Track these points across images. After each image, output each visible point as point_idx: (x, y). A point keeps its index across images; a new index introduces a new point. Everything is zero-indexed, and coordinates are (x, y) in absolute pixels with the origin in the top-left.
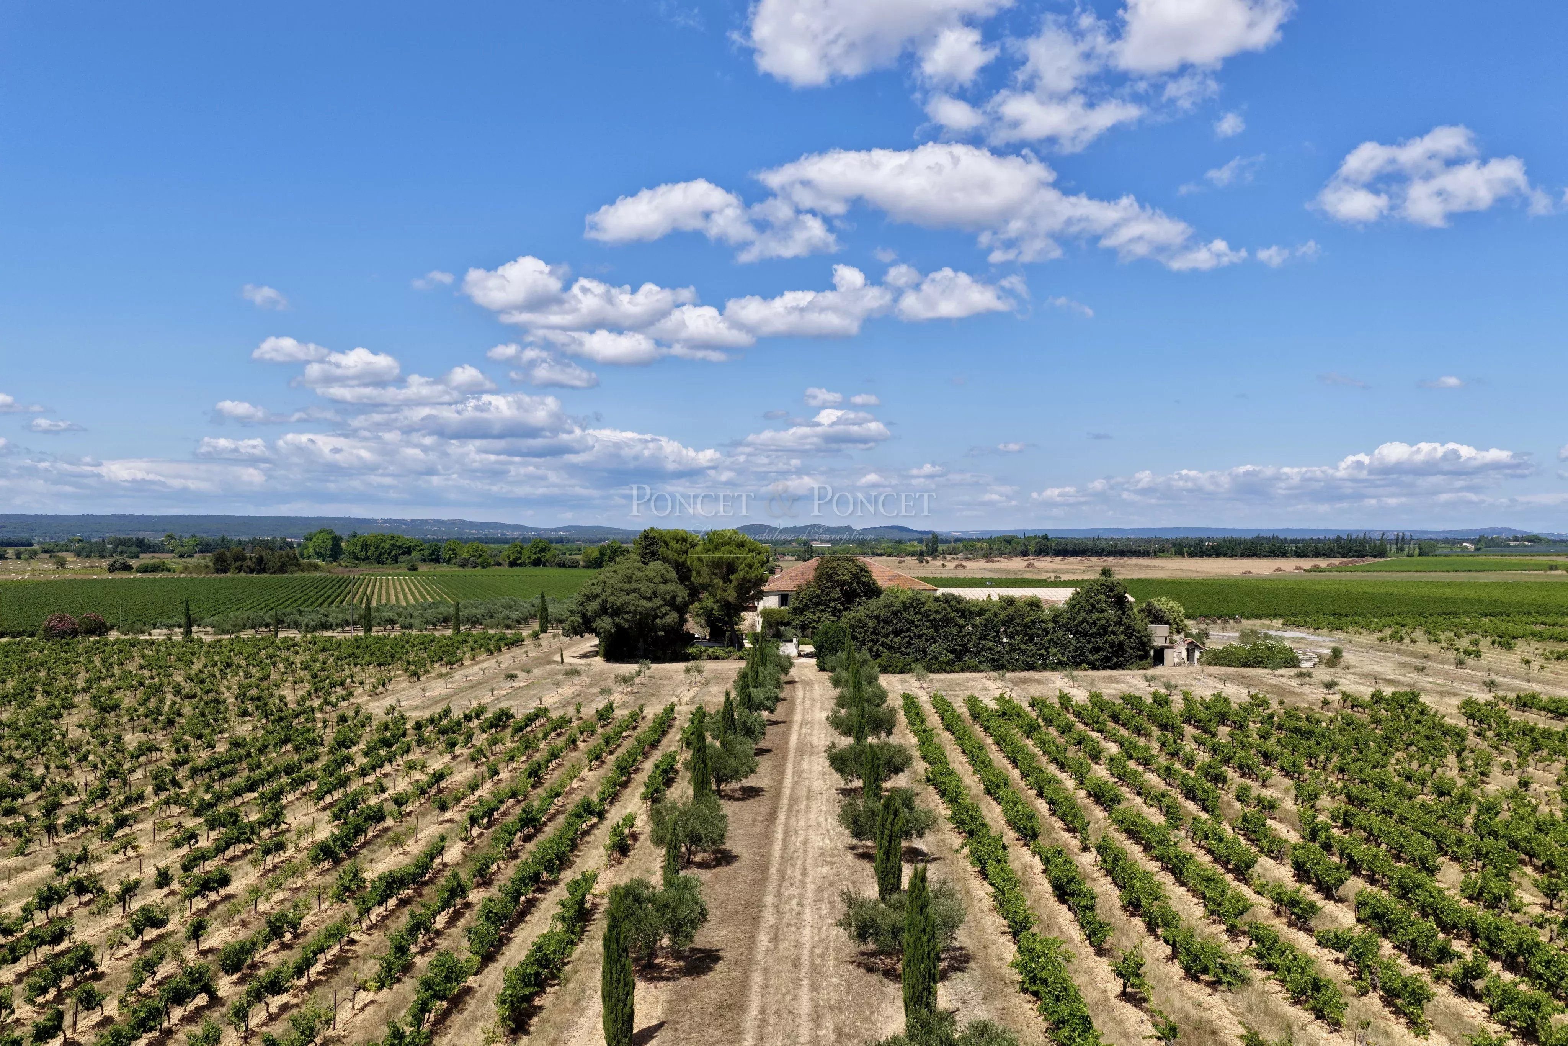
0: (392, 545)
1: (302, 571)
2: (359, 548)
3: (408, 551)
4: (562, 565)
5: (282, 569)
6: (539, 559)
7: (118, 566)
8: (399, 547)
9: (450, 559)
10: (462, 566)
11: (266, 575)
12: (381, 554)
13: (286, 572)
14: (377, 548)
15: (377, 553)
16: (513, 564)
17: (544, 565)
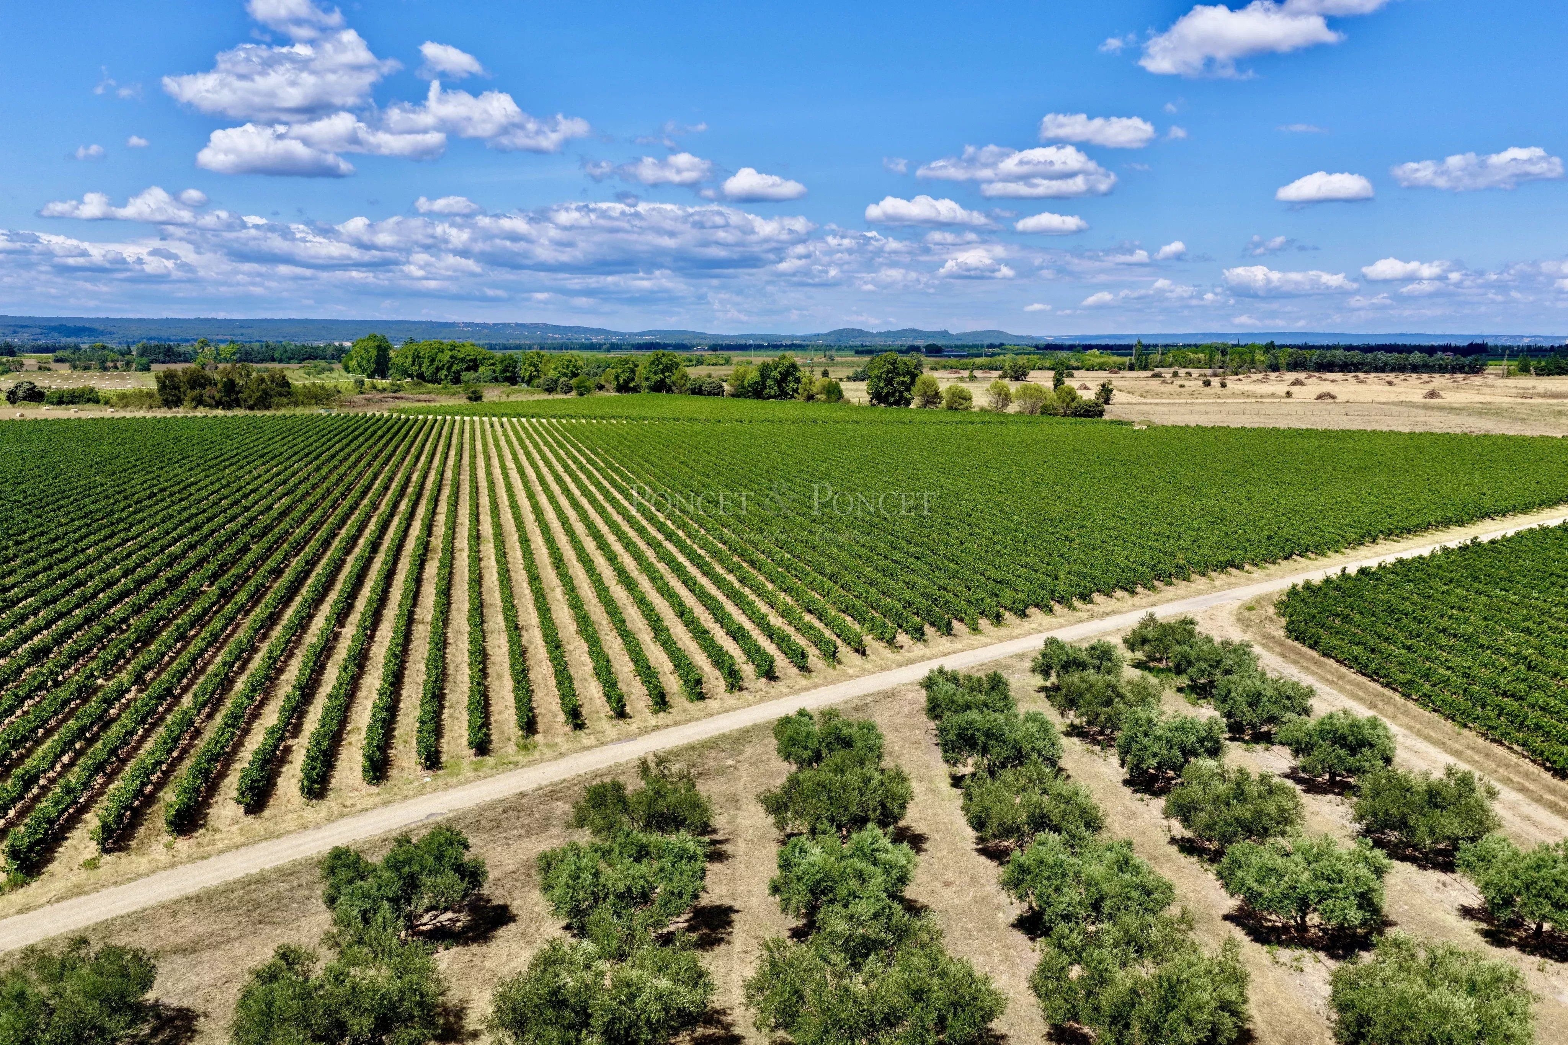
0: (452, 357)
1: (296, 404)
2: (410, 360)
3: (474, 366)
4: (697, 391)
5: (264, 402)
6: (662, 381)
7: (20, 393)
8: (462, 360)
9: (531, 378)
10: (550, 390)
11: (239, 412)
12: (438, 369)
13: (268, 407)
14: (433, 361)
15: (432, 369)
16: (623, 388)
17: (669, 390)
